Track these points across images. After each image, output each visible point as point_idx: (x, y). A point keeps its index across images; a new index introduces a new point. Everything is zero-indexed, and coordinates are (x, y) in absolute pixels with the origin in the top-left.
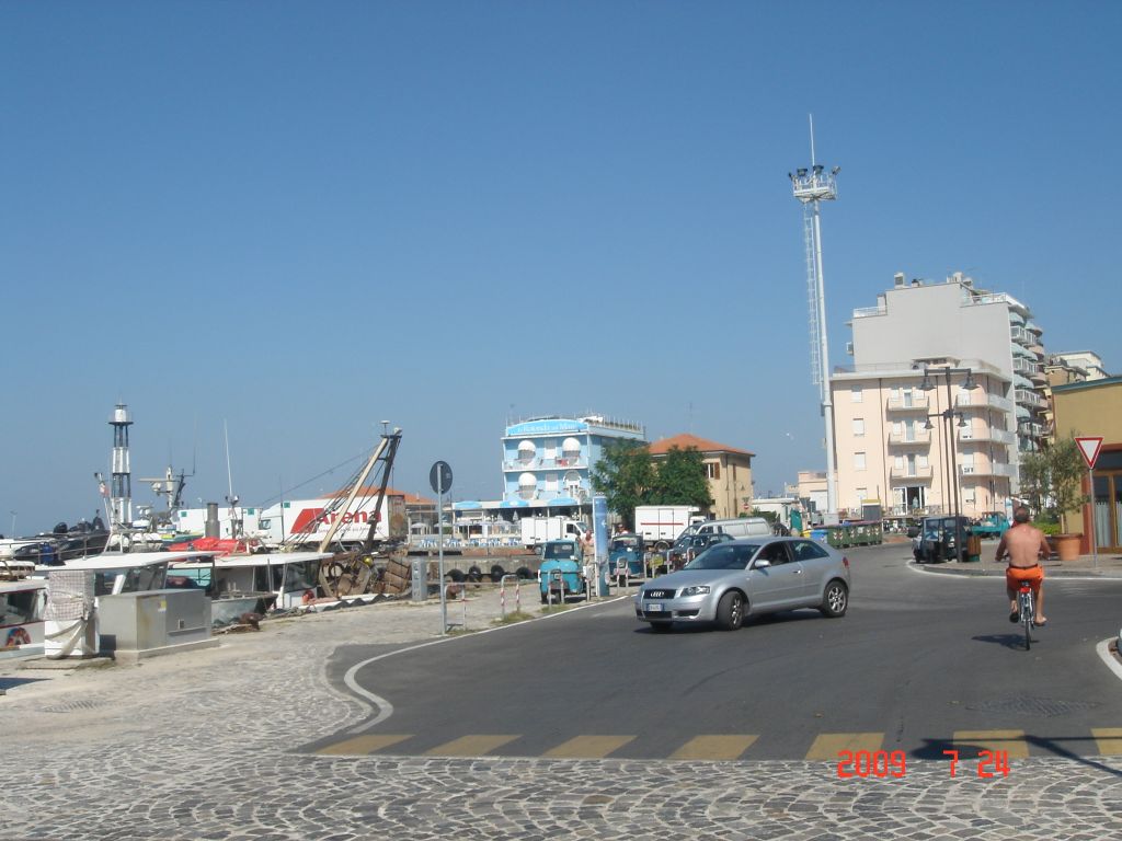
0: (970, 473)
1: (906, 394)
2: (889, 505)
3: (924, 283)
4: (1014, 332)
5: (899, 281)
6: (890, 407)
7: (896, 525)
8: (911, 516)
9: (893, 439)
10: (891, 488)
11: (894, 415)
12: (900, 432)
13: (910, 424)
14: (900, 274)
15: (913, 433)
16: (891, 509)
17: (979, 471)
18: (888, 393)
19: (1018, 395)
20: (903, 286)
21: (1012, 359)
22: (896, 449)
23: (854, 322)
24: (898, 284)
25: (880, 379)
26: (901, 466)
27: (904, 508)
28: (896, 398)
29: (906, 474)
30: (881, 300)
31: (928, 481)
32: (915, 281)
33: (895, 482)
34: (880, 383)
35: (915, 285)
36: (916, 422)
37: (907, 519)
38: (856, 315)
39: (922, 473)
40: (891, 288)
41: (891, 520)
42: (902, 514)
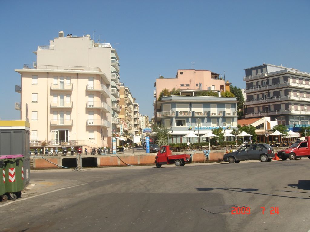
0: (92, 125)
1: (61, 82)
2: (49, 140)
3: (73, 36)
4: (113, 62)
5: (61, 35)
6: (52, 88)
7: (52, 151)
8: (60, 146)
9: (53, 105)
10: (50, 131)
11: (54, 93)
12: (56, 101)
13: (62, 98)
14: (62, 32)
15: (63, 102)
16: (50, 142)
17: (96, 124)
18: (51, 80)
19: (113, 91)
20: (63, 37)
21: (111, 74)
22: (54, 110)
23: (38, 52)
24: (60, 36)
25: (48, 73)
26: (56, 119)
27: (57, 142)
28: (56, 84)
29: (59, 124)
30: (52, 43)
31: (70, 128)
32: (68, 35)
33: (53, 128)
34: (48, 75)
35: (69, 37)
36: (65, 97)
37: (59, 148)
38: (39, 49)
39: (67, 123)
40: (57, 37)
41: (50, 148)
42: (56, 145)
